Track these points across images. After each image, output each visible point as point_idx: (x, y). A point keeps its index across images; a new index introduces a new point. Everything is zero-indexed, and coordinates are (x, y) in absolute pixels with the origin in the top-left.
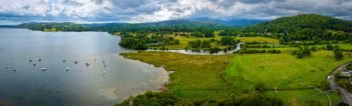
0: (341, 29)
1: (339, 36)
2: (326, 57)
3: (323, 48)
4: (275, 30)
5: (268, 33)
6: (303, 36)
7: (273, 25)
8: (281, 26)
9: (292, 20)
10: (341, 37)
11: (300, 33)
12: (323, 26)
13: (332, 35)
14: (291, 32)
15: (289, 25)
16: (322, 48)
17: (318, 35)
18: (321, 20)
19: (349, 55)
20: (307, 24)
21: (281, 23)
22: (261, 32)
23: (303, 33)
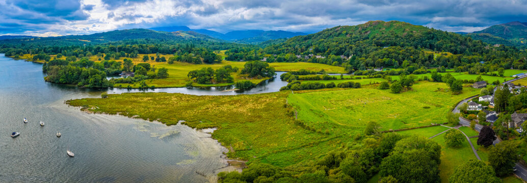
0: (446, 49)
1: (446, 61)
2: (436, 91)
3: (426, 79)
4: (329, 49)
5: (316, 54)
6: (386, 60)
7: (323, 41)
8: (339, 43)
9: (357, 31)
10: (449, 62)
11: (378, 54)
12: (415, 43)
13: (433, 58)
14: (359, 53)
15: (355, 42)
16: (423, 78)
17: (410, 59)
18: (412, 32)
19: (470, 88)
20: (386, 39)
21: (337, 36)
22: (302, 53)
23: (384, 56)
